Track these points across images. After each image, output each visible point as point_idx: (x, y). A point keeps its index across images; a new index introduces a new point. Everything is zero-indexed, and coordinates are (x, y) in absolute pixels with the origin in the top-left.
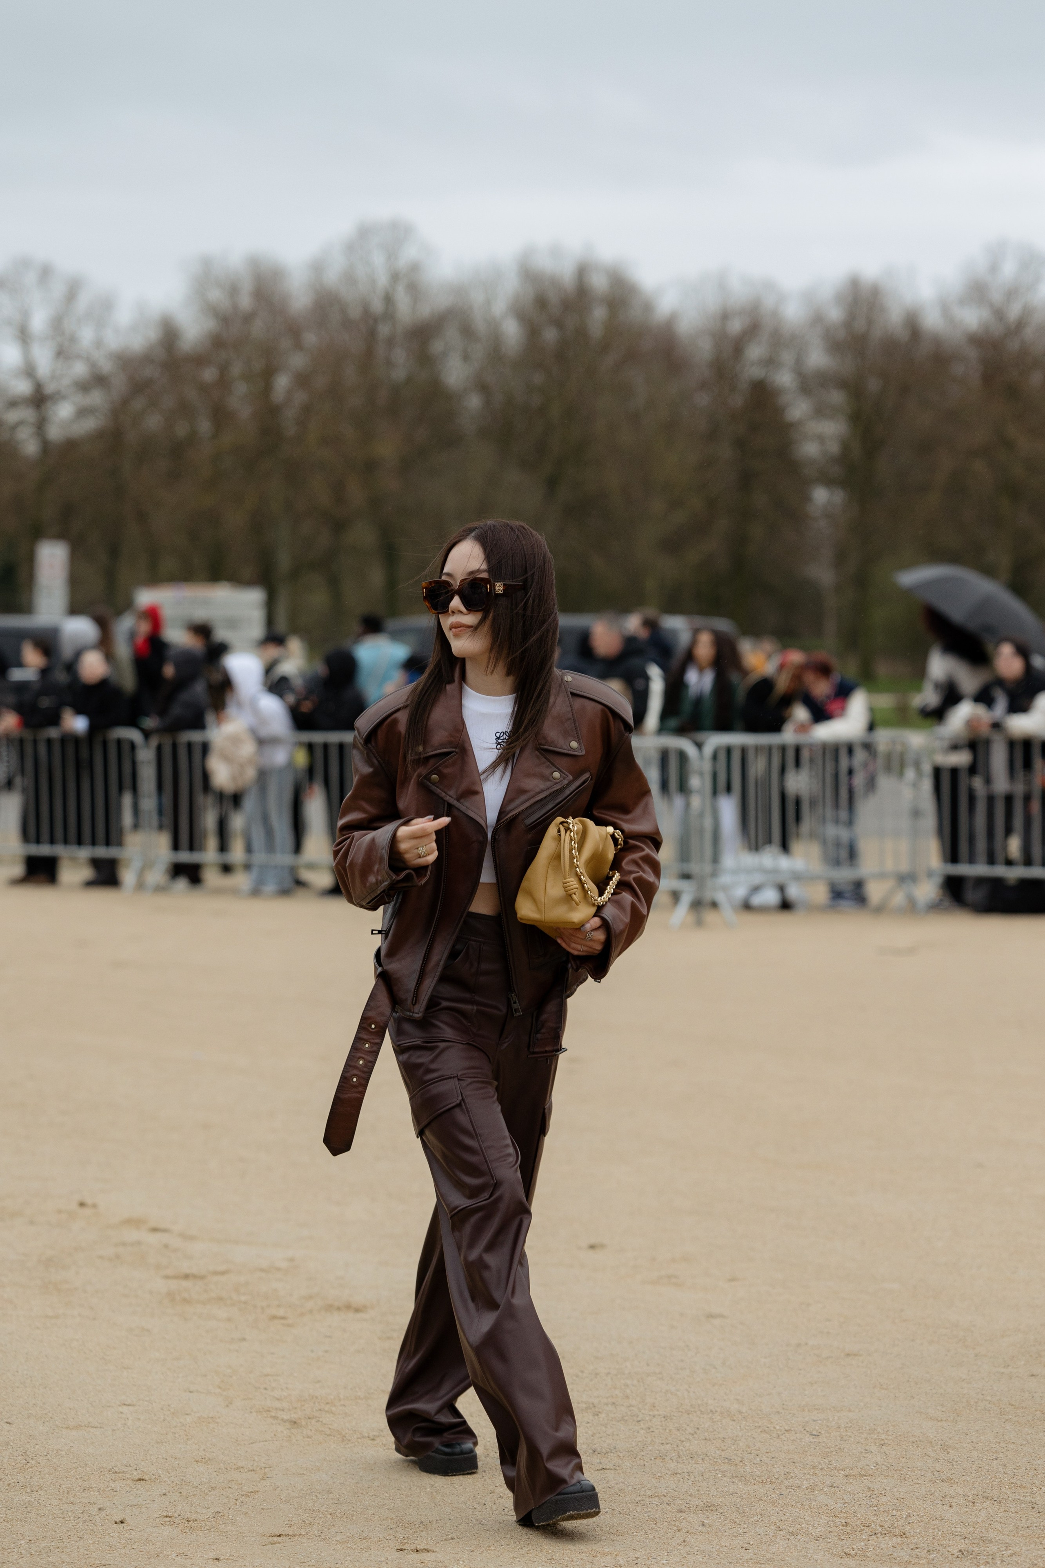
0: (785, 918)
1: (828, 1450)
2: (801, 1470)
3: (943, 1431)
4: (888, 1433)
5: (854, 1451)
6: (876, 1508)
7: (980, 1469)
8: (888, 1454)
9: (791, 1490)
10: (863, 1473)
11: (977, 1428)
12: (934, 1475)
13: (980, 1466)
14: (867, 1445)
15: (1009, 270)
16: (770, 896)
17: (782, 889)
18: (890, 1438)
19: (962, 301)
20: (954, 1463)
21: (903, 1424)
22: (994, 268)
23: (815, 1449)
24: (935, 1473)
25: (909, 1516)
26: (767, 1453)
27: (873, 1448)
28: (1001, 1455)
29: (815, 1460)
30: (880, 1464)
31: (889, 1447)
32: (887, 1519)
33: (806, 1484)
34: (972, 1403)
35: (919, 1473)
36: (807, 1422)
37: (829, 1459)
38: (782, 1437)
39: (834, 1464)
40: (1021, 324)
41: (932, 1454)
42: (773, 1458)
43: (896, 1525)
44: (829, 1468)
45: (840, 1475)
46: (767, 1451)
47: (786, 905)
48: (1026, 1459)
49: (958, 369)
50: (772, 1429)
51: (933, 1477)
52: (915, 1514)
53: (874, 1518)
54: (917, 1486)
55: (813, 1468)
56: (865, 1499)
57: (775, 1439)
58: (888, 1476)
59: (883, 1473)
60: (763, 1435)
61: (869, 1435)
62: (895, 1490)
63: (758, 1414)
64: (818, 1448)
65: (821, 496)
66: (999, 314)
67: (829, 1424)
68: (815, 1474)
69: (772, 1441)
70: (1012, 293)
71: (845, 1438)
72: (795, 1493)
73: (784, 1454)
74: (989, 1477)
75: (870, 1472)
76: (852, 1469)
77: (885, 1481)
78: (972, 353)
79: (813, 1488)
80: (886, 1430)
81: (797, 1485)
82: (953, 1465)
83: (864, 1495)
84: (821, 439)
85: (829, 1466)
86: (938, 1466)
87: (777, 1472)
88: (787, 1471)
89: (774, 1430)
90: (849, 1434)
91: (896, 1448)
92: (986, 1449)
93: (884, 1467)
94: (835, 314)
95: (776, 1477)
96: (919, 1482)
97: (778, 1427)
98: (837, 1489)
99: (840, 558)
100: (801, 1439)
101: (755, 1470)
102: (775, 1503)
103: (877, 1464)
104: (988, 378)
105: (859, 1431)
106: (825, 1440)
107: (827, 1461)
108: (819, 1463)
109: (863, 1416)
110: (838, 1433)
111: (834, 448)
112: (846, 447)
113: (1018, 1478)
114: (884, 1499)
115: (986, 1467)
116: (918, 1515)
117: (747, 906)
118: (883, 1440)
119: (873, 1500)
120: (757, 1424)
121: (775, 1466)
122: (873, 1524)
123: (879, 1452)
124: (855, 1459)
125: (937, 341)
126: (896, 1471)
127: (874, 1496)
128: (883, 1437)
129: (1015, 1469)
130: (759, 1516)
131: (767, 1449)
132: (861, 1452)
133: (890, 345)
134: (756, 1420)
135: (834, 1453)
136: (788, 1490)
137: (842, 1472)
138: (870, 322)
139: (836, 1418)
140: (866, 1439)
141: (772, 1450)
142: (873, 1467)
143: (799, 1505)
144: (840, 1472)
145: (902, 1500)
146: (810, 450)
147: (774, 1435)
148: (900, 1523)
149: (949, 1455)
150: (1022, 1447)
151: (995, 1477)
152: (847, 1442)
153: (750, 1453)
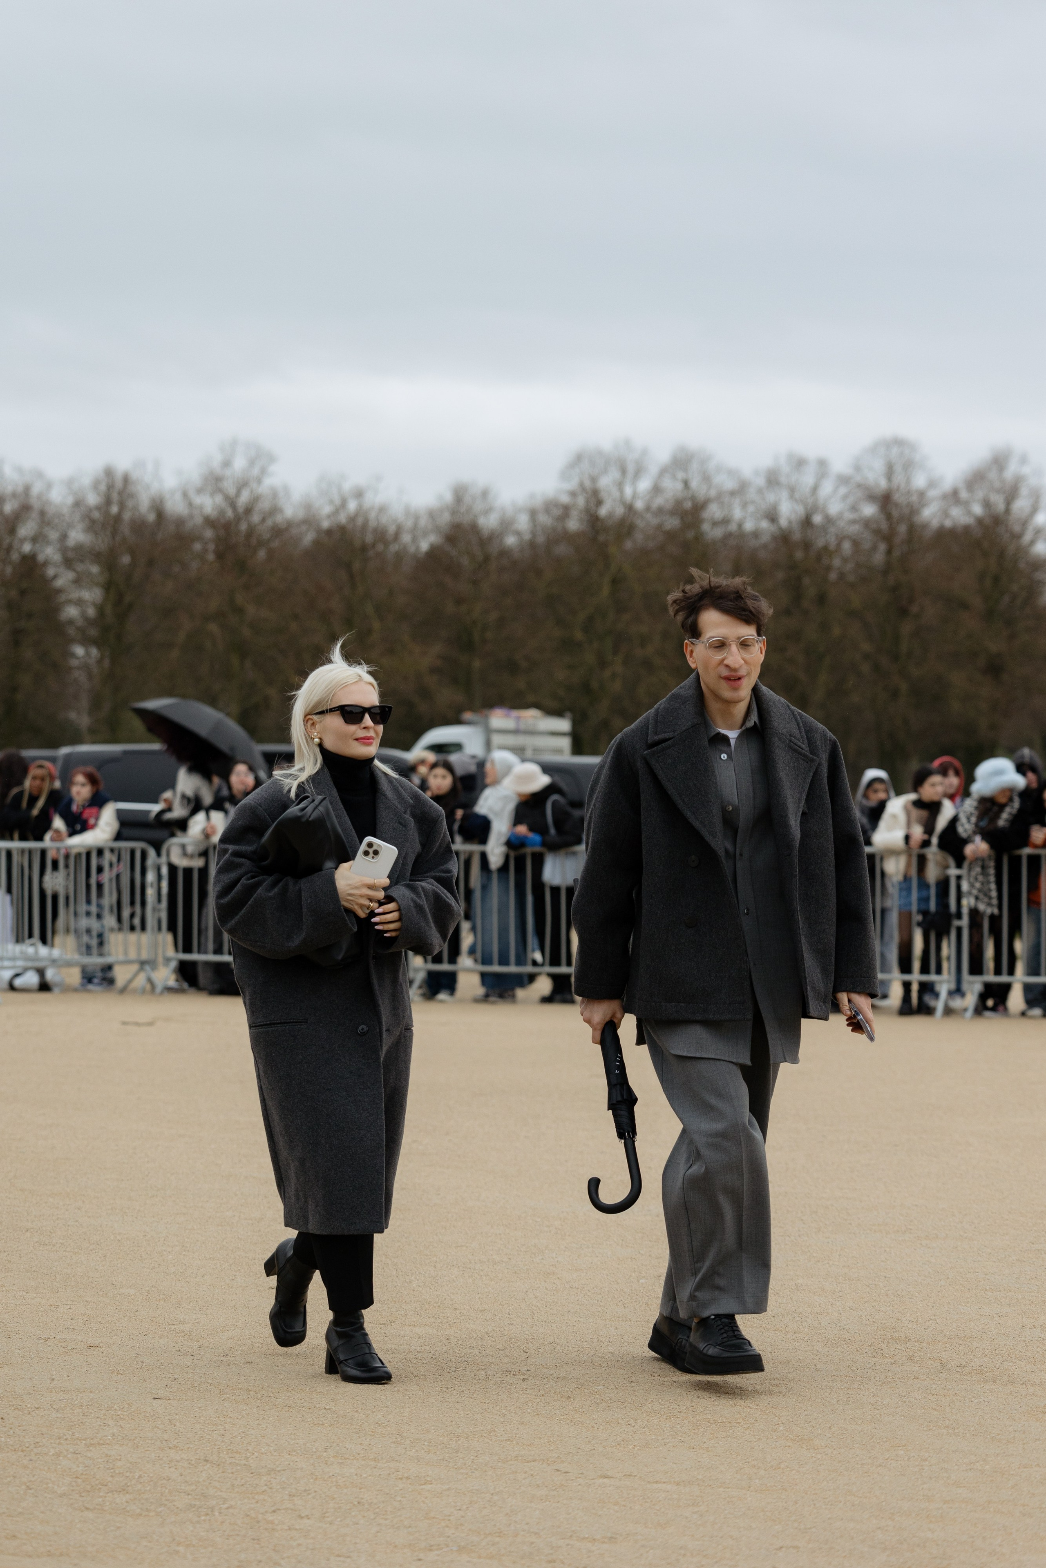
0: (44, 996)
1: (72, 1424)
2: (48, 1440)
3: (170, 1408)
4: (124, 1409)
5: (94, 1425)
6: (112, 1471)
7: (202, 1439)
8: (123, 1426)
9: (39, 1456)
10: (101, 1442)
11: (199, 1405)
12: (162, 1443)
13: (202, 1436)
14: (105, 1419)
15: (239, 464)
16: (31, 979)
17: (41, 972)
18: (125, 1413)
19: (200, 491)
20: (180, 1434)
21: (136, 1403)
22: (227, 464)
23: (60, 1423)
24: (164, 1442)
25: (140, 1477)
26: (20, 1426)
27: (111, 1422)
28: (220, 1427)
29: (61, 1432)
30: (116, 1435)
31: (124, 1421)
32: (121, 1479)
33: (52, 1451)
34: (196, 1385)
35: (150, 1442)
36: (54, 1401)
37: (73, 1431)
38: (33, 1413)
39: (77, 1435)
40: (248, 511)
41: (161, 1426)
42: (24, 1430)
43: (129, 1484)
44: (72, 1438)
45: (82, 1444)
46: (20, 1425)
47: (44, 987)
48: (241, 1430)
49: (197, 547)
50: (24, 1407)
51: (162, 1445)
52: (146, 1475)
53: (110, 1479)
54: (148, 1452)
55: (59, 1439)
56: (103, 1463)
57: (26, 1415)
58: (123, 1444)
59: (119, 1442)
60: (16, 1412)
61: (107, 1412)
62: (129, 1456)
63: (12, 1395)
64: (63, 1422)
65: (79, 650)
66: (232, 503)
67: (73, 1403)
68: (60, 1443)
69: (24, 1417)
70: (242, 484)
71: (86, 1414)
72: (43, 1459)
73: (33, 1427)
74: (209, 1445)
75: (108, 1442)
76: (92, 1439)
77: (121, 1448)
78: (209, 534)
79: (58, 1455)
80: (122, 1407)
81: (45, 1452)
82: (179, 1435)
83: (102, 1460)
84: (79, 602)
85: (73, 1437)
86: (166, 1437)
87: (28, 1442)
88: (37, 1441)
89: (26, 1407)
90: (90, 1411)
91: (130, 1422)
92: (207, 1422)
93: (119, 1437)
94: (93, 499)
95: (27, 1445)
96: (149, 1449)
97: (29, 1406)
98: (79, 1456)
99: (96, 705)
100: (49, 1415)
101: (8, 1440)
102: (25, 1467)
103: (114, 1435)
104: (220, 556)
105: (98, 1409)
106: (69, 1415)
107: (70, 1433)
108: (65, 1435)
109: (102, 1396)
110: (81, 1410)
111: (91, 612)
112: (101, 609)
113: (234, 1445)
114: (119, 1464)
115: (207, 1437)
116: (148, 1476)
117: (12, 988)
118: (119, 1415)
119: (110, 1464)
120: (11, 1403)
121: (26, 1437)
122: (109, 1484)
123: (115, 1425)
124: (95, 1431)
125: (180, 522)
126: (130, 1440)
127: (111, 1461)
128: (119, 1413)
129: (232, 1438)
130: (12, 1478)
131: (19, 1423)
132: (100, 1425)
133: (139, 526)
134: (10, 1399)
135: (77, 1426)
136: (37, 1457)
137: (84, 1442)
138: (122, 506)
139: (79, 1398)
140: (104, 1415)
141: (24, 1424)
142: (110, 1438)
143: (46, 1468)
144: (82, 1441)
145: (135, 1464)
146: (71, 612)
147: (26, 1412)
148: (133, 1483)
149: (175, 1427)
150: (238, 1420)
151: (215, 1445)
152: (88, 1417)
153: (5, 1427)
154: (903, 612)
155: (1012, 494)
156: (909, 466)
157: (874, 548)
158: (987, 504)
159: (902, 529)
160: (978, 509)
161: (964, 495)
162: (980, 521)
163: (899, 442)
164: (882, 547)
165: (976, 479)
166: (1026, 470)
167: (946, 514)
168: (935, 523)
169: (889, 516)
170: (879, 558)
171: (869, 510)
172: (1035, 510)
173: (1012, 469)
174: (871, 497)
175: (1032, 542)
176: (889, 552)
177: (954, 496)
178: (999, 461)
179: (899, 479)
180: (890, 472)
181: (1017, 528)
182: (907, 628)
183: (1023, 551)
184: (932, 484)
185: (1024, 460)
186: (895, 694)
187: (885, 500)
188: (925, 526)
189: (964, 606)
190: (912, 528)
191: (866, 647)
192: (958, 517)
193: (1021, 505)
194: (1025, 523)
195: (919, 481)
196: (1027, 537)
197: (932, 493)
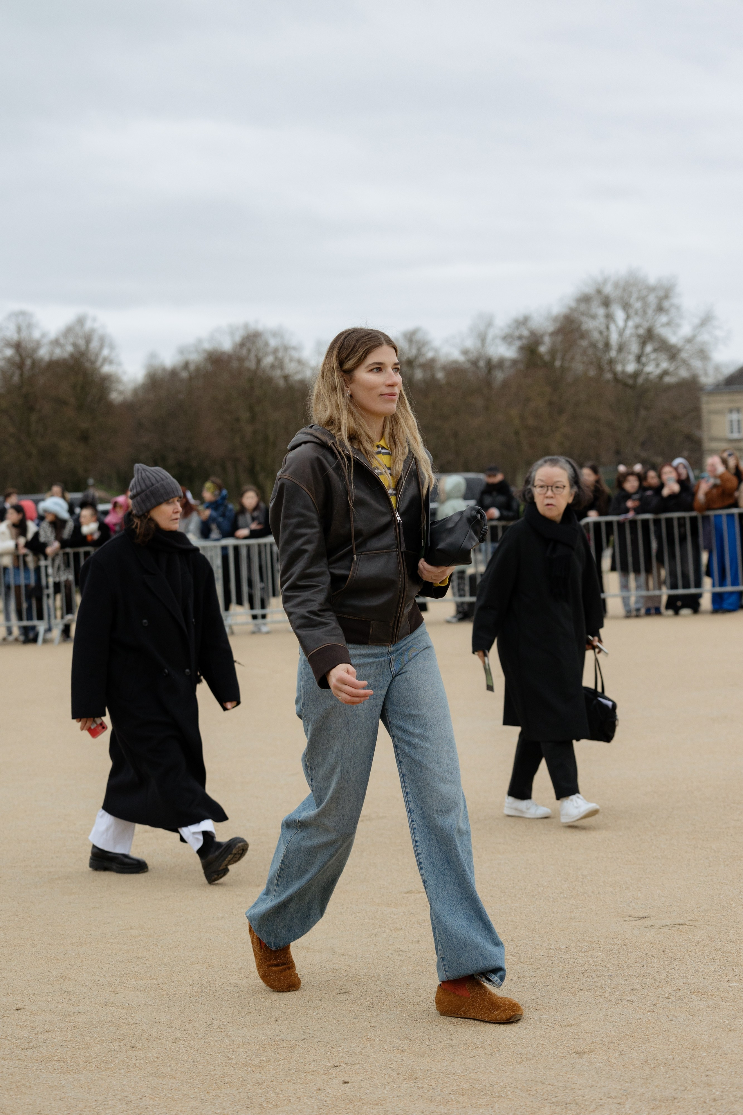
154: (32, 409)
155: (88, 340)
156: (29, 326)
157: (13, 375)
158: (75, 345)
159: (28, 362)
160: (70, 349)
161: (62, 341)
162: (72, 356)
163: (23, 313)
164: (17, 373)
165: (69, 331)
166: (96, 325)
167: (52, 353)
168: (47, 358)
169: (20, 355)
170: (16, 379)
171: (9, 352)
172: (102, 347)
173: (89, 325)
174: (9, 344)
175: (102, 365)
176: (21, 375)
177: (56, 343)
178: (81, 321)
179: (24, 334)
180: (19, 330)
181: (93, 358)
182: (34, 417)
183: (95, 371)
184: (43, 335)
185: (94, 320)
186: (29, 455)
187: (18, 346)
188: (41, 360)
189: (65, 403)
190: (34, 363)
191: (12, 430)
192: (59, 353)
193: (94, 344)
194: (97, 355)
195: (36, 334)
196: (99, 363)
197: (45, 341)
